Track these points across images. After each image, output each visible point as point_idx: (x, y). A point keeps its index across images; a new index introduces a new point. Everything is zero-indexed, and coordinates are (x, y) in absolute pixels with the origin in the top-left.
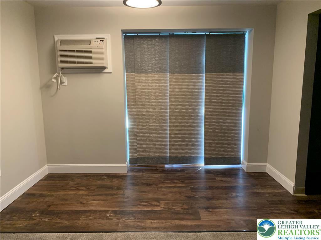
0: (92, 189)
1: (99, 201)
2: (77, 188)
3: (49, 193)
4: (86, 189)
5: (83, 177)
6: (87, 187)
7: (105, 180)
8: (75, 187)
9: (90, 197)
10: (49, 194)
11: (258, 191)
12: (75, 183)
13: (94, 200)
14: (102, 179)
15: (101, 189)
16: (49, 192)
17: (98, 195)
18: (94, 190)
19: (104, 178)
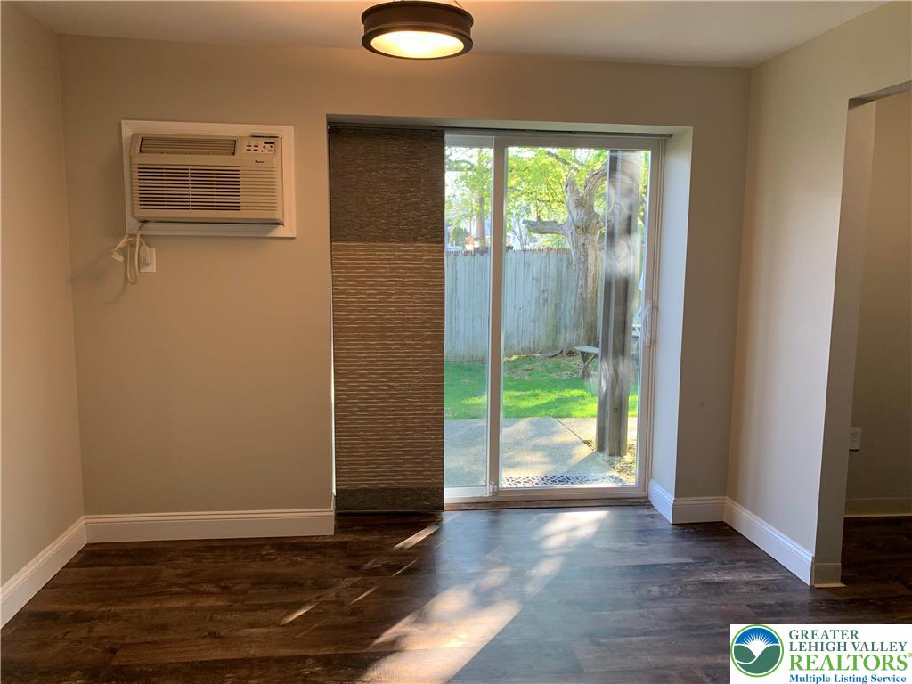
0: (238, 587)
1: (268, 626)
2: (190, 587)
3: (103, 609)
4: (220, 591)
5: (202, 551)
6: (223, 584)
7: (271, 560)
8: (182, 586)
9: (236, 616)
10: (104, 612)
11: (715, 577)
12: (179, 571)
13: (252, 625)
14: (263, 558)
15: (266, 589)
16: (101, 606)
17: (260, 607)
18: (245, 592)
19: (268, 554)
